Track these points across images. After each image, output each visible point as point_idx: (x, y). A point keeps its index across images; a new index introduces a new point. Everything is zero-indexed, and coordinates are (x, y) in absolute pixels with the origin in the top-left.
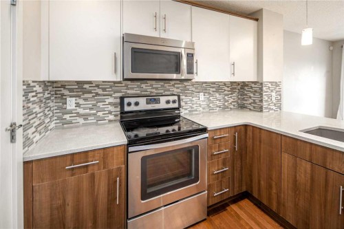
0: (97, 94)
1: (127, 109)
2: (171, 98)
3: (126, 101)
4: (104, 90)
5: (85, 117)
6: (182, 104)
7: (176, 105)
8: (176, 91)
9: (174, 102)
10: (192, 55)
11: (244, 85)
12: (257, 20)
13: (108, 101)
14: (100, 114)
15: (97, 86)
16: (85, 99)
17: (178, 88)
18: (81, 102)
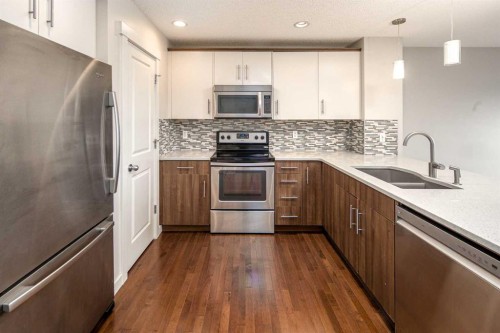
0: (201, 129)
1: (221, 141)
2: (259, 135)
3: (221, 134)
4: (206, 125)
5: (194, 145)
6: (271, 140)
7: (264, 141)
8: (266, 128)
9: (262, 138)
10: (269, 97)
11: (351, 124)
12: (360, 50)
13: (209, 134)
14: (203, 143)
15: (202, 123)
16: (194, 132)
17: (268, 125)
18: (192, 134)
